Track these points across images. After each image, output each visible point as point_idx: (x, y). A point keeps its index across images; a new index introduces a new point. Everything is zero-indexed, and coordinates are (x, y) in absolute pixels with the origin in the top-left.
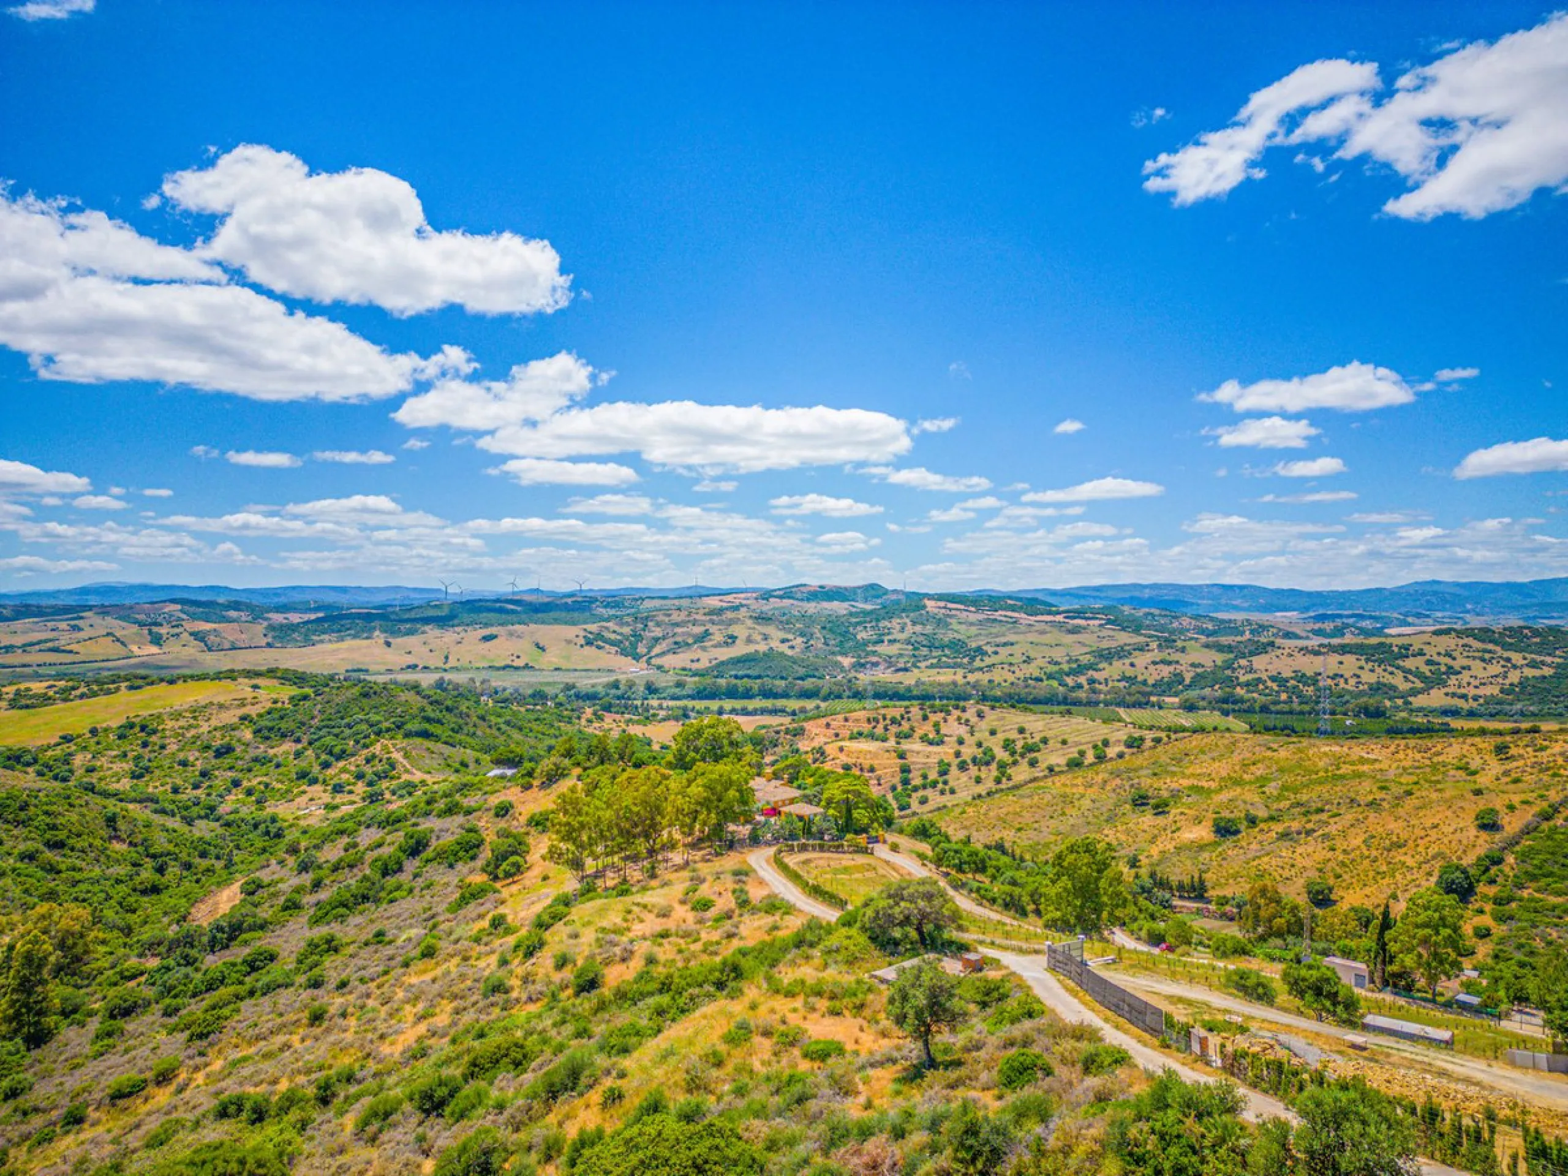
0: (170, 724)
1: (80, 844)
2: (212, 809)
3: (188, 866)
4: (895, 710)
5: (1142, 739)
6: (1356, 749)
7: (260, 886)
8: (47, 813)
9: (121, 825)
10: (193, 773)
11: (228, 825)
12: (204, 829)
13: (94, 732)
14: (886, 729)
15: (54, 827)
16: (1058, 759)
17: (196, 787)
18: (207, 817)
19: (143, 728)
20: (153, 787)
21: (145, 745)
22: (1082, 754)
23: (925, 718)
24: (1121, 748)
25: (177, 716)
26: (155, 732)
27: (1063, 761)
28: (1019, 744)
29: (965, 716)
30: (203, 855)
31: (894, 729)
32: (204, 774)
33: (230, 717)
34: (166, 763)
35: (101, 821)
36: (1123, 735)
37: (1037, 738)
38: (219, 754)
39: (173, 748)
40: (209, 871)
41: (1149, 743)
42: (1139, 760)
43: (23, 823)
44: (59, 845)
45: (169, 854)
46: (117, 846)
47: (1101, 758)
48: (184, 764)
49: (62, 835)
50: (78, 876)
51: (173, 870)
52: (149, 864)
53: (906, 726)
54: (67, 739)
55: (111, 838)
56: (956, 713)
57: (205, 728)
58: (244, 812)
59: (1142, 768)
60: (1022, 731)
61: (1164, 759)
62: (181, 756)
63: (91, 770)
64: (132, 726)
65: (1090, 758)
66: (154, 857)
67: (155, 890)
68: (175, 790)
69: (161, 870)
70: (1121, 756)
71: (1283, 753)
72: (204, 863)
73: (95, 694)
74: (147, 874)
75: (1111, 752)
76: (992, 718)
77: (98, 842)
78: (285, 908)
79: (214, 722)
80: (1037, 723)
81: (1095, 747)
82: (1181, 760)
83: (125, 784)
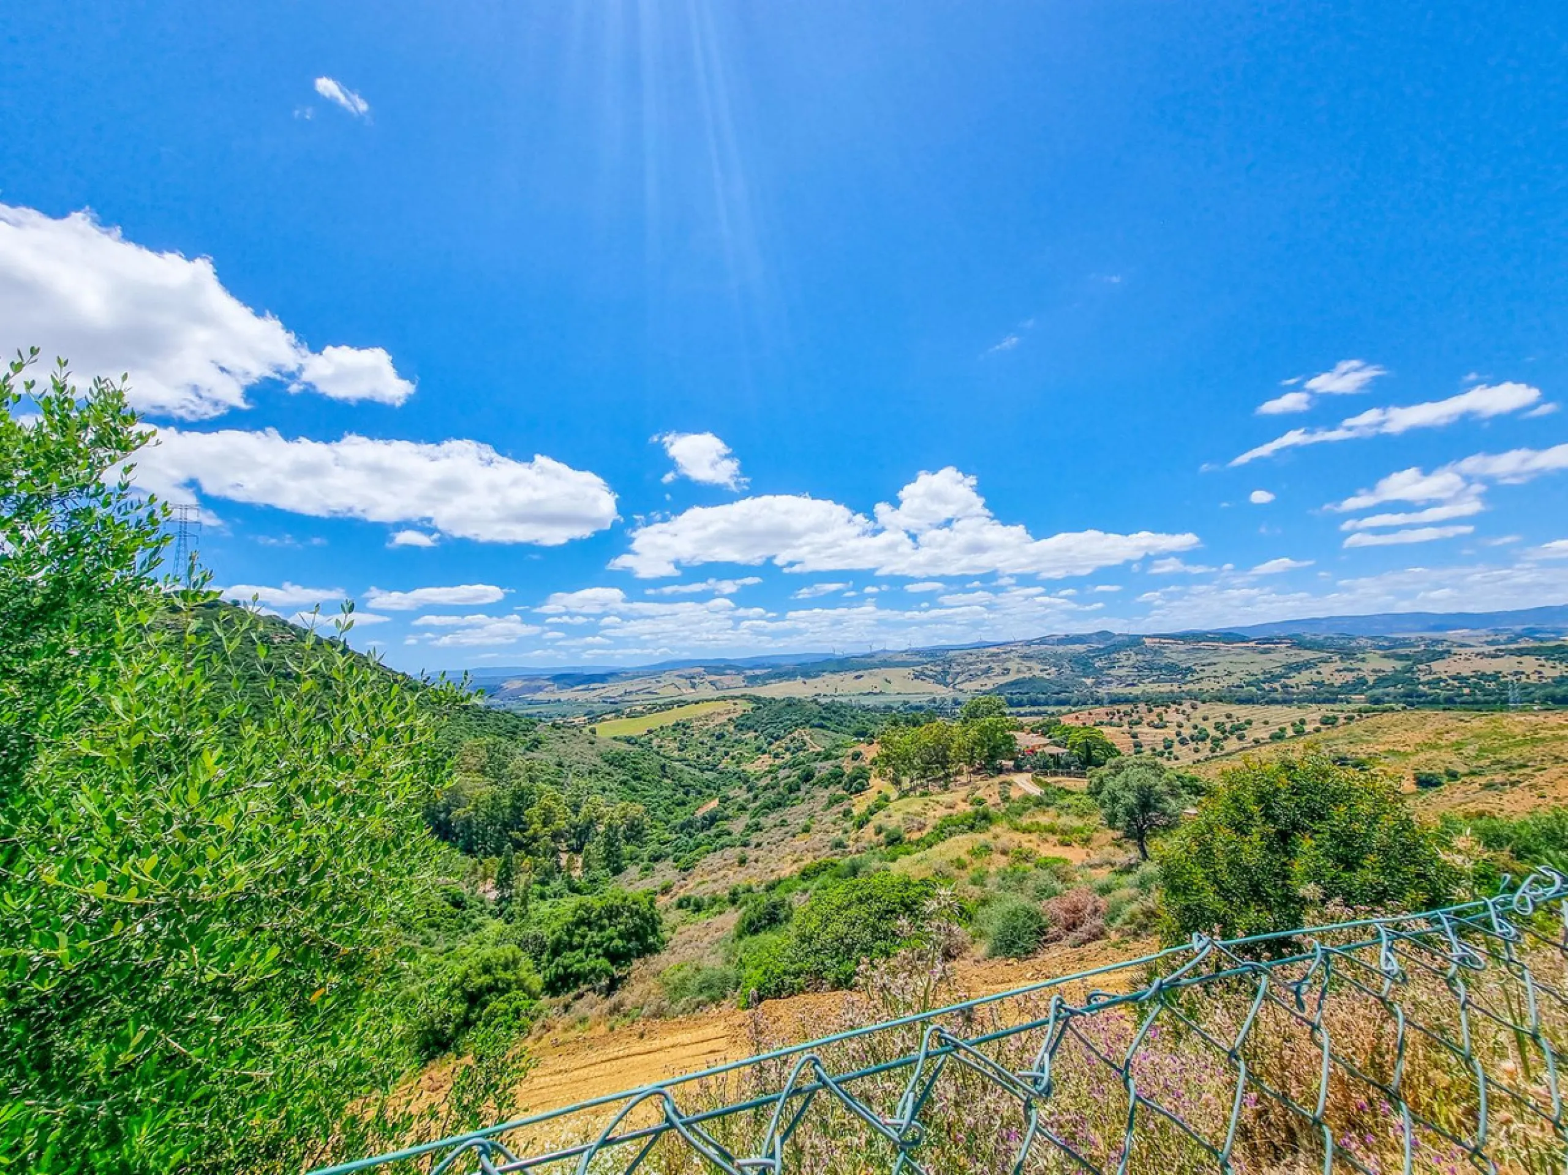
0: (695, 723)
1: (648, 778)
2: (715, 766)
3: (700, 793)
4: (1127, 708)
5: (1336, 718)
6: (1551, 718)
7: (728, 799)
8: (634, 762)
9: (667, 769)
10: (706, 748)
11: (721, 773)
12: (709, 775)
13: (662, 728)
14: (1120, 719)
15: (636, 769)
16: (1263, 734)
17: (708, 755)
18: (711, 770)
19: (683, 725)
20: (690, 755)
21: (684, 734)
22: (1282, 730)
23: (1150, 711)
24: (1318, 725)
25: (699, 719)
26: (688, 727)
27: (1266, 736)
28: (1228, 726)
29: (1181, 708)
30: (708, 787)
31: (1126, 719)
32: (711, 748)
33: (724, 719)
34: (694, 743)
35: (658, 767)
36: (1317, 716)
37: (1242, 721)
38: (718, 738)
39: (696, 736)
40: (710, 795)
41: (1342, 721)
42: (1334, 733)
43: (622, 767)
44: (637, 778)
45: (690, 786)
46: (666, 781)
47: (1299, 733)
48: (702, 743)
49: (640, 773)
50: (646, 793)
51: (693, 794)
52: (682, 790)
53: (1135, 717)
54: (650, 732)
55: (664, 776)
56: (1174, 707)
57: (711, 725)
58: (730, 768)
59: (1337, 738)
60: (1229, 716)
61: (1358, 731)
62: (701, 739)
63: (660, 747)
64: (678, 725)
65: (1290, 732)
66: (683, 786)
67: (683, 803)
68: (698, 757)
69: (687, 793)
70: (1317, 730)
71: (1475, 723)
72: (708, 792)
73: (663, 710)
74: (680, 795)
75: (1308, 728)
76: (1203, 709)
77: (656, 778)
78: (739, 810)
79: (716, 722)
80: (1241, 712)
81: (1293, 725)
82: (1373, 732)
83: (676, 754)
